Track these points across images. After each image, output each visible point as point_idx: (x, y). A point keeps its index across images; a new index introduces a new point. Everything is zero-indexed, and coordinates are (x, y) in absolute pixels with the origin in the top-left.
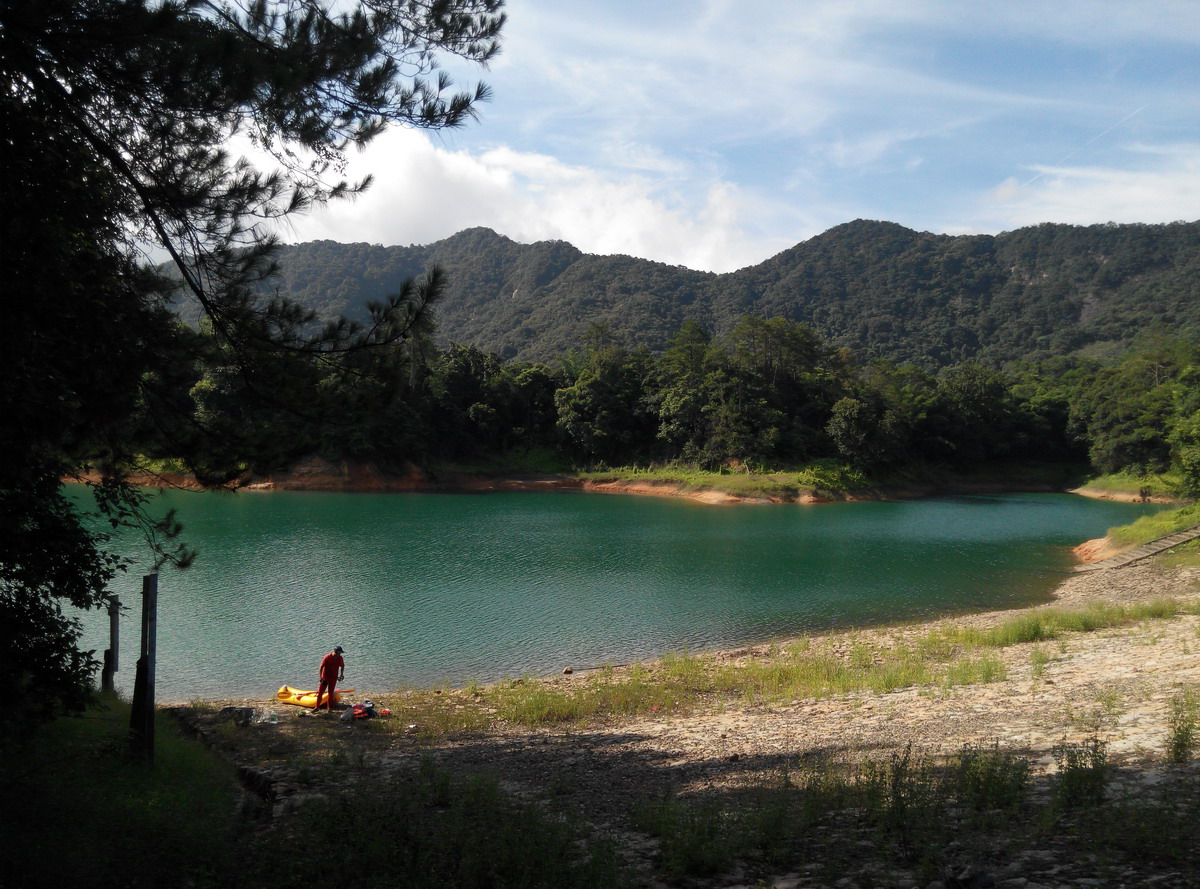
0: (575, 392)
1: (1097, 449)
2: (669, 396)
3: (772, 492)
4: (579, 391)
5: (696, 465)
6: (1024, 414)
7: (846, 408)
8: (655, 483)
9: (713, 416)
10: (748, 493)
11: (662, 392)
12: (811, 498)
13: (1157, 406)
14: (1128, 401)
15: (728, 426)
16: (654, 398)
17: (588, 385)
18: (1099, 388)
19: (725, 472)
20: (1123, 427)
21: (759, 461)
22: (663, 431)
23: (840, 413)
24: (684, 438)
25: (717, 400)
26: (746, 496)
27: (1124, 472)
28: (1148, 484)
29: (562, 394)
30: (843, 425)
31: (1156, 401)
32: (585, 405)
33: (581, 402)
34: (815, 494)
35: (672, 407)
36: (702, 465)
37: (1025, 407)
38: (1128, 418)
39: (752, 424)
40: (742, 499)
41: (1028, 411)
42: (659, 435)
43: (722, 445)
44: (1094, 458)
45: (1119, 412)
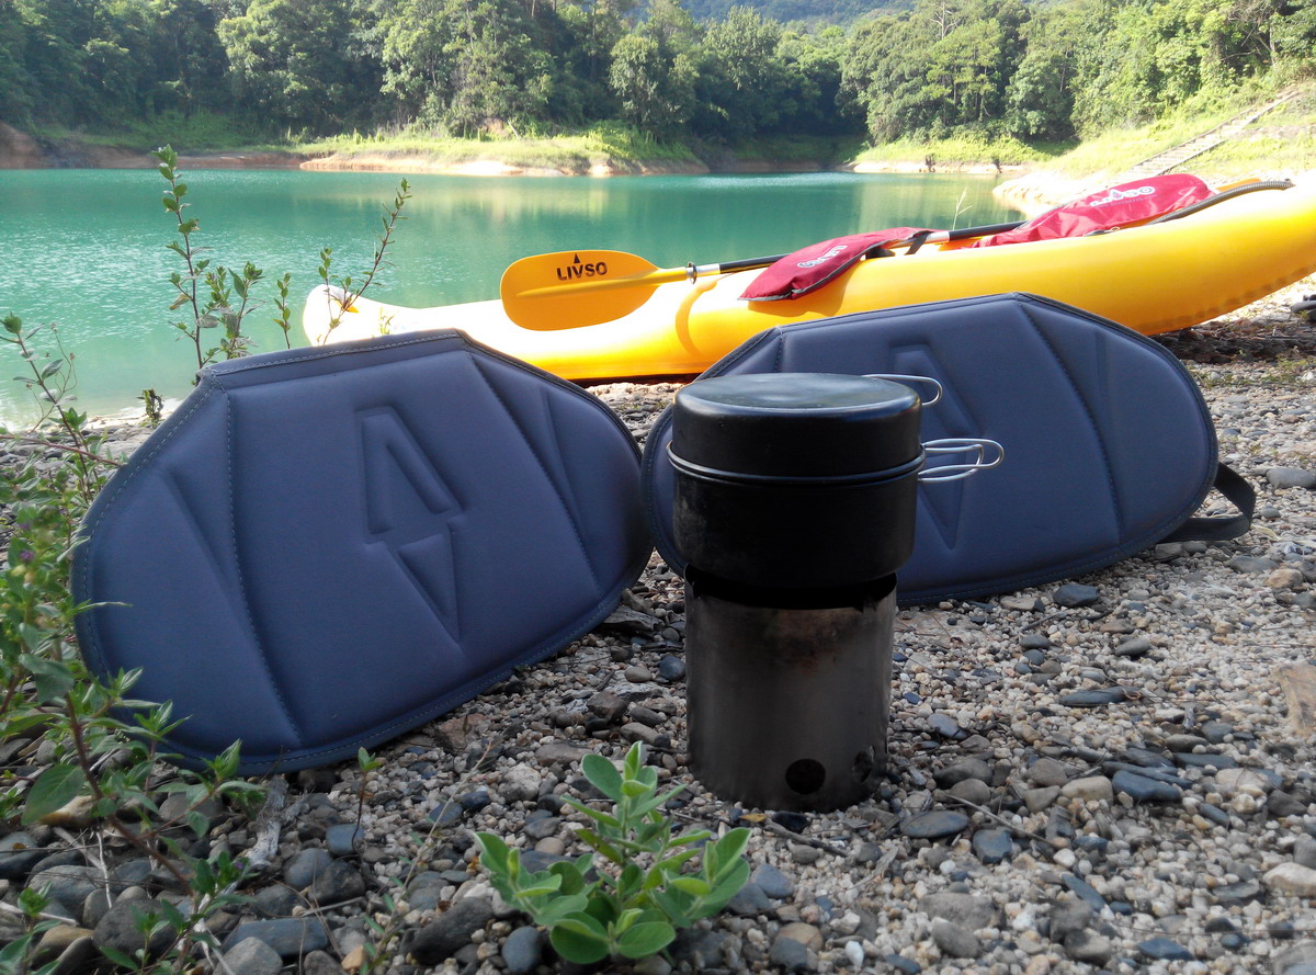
0: (250, 24)
1: (877, 114)
2: (392, 32)
3: (559, 161)
4: (256, 23)
5: (441, 128)
6: (792, 77)
7: (631, 50)
8: (392, 155)
9: (460, 59)
10: (530, 161)
11: (381, 26)
12: (607, 169)
13: (945, 58)
14: (915, 54)
15: (483, 73)
16: (371, 34)
17: (270, 13)
18: (876, 42)
19: (485, 139)
20: (909, 85)
21: (528, 123)
22: (390, 82)
23: (624, 57)
24: (422, 92)
25: (465, 35)
26: (528, 166)
27: (905, 140)
28: (932, 151)
29: (229, 28)
30: (629, 74)
31: (945, 52)
32: (269, 43)
33: (263, 39)
34: (610, 164)
35: (400, 46)
36: (451, 130)
37: (794, 68)
38: (914, 74)
39: (516, 69)
40: (524, 169)
41: (798, 72)
42: (385, 89)
43: (477, 100)
44: (873, 124)
45: (906, 68)
